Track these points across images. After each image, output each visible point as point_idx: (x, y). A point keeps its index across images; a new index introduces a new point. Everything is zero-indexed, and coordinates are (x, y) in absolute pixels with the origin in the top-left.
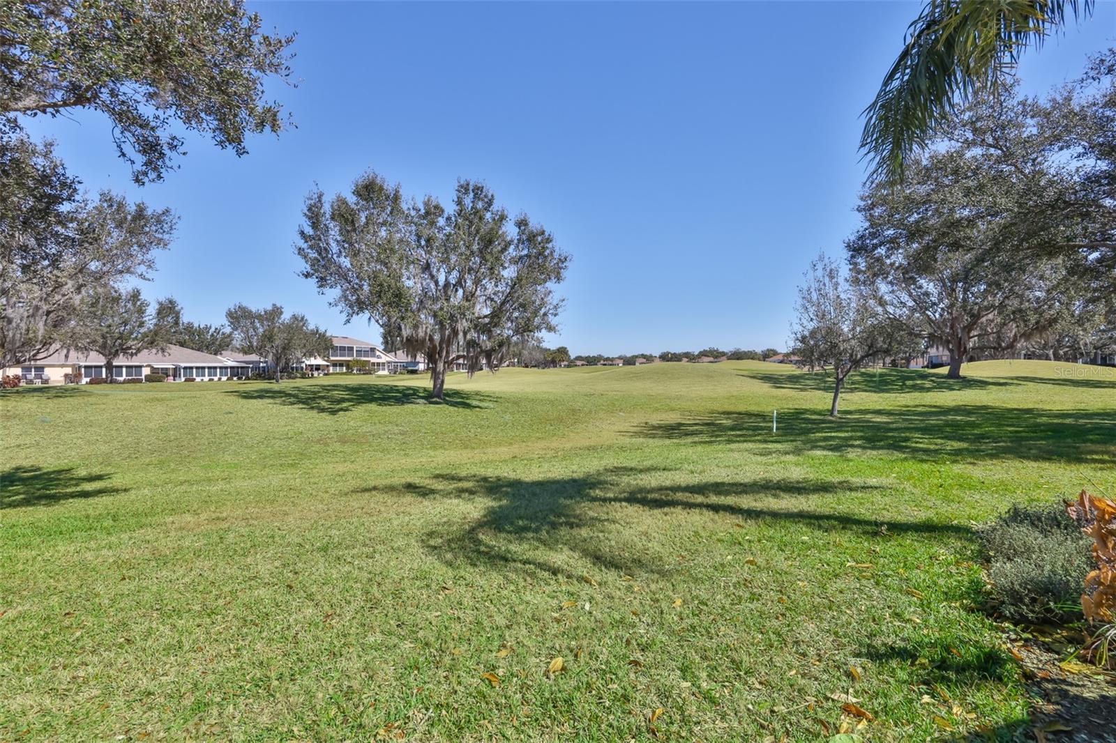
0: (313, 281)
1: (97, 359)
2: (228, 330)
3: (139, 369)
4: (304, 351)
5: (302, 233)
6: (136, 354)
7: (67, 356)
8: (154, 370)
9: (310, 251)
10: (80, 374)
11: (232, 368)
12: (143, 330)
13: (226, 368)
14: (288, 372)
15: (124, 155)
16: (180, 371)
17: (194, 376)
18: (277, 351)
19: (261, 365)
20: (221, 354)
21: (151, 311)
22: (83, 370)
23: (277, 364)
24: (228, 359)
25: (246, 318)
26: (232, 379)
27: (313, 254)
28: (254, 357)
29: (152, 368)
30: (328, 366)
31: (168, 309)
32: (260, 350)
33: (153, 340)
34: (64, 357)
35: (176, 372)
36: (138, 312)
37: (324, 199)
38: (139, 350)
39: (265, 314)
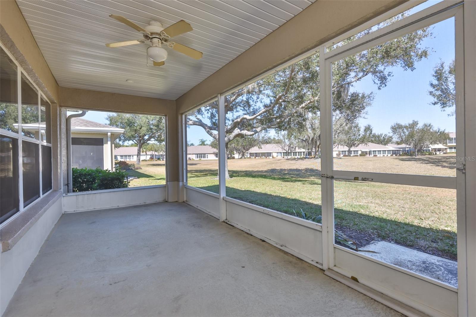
0: (439, 106)
1: (346, 149)
2: (391, 134)
3: (357, 152)
4: (431, 141)
5: (432, 85)
6: (358, 146)
8: (362, 152)
9: (436, 92)
10: (340, 154)
11: (392, 151)
12: (360, 137)
13: (390, 151)
14: (421, 152)
15: (375, 83)
16: (371, 152)
17: (377, 154)
18: (415, 142)
19: (407, 149)
20: (387, 145)
21: (362, 130)
22: (341, 152)
23: (415, 148)
24: (391, 147)
25: (399, 128)
26: (393, 156)
27: (439, 93)
28: (403, 146)
29: (362, 151)
30: (446, 149)
31: (368, 129)
32: (406, 142)
33: (363, 140)
34: (337, 148)
35: (370, 153)
36: (358, 131)
37: (444, 65)
38: (358, 144)
39: (409, 125)
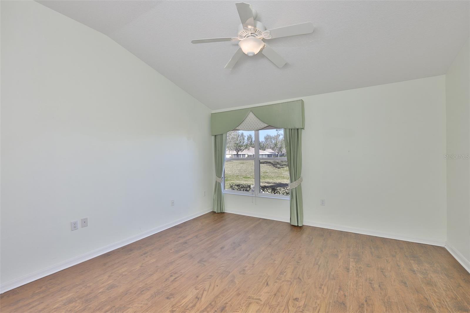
1: (235, 152)
3: (245, 155)
6: (243, 151)
7: (229, 152)
11: (268, 155)
12: (244, 144)
13: (266, 155)
18: (278, 149)
20: (266, 150)
21: (246, 138)
25: (269, 138)
29: (248, 155)
31: (250, 138)
33: (246, 147)
36: (243, 139)
39: (275, 136)
